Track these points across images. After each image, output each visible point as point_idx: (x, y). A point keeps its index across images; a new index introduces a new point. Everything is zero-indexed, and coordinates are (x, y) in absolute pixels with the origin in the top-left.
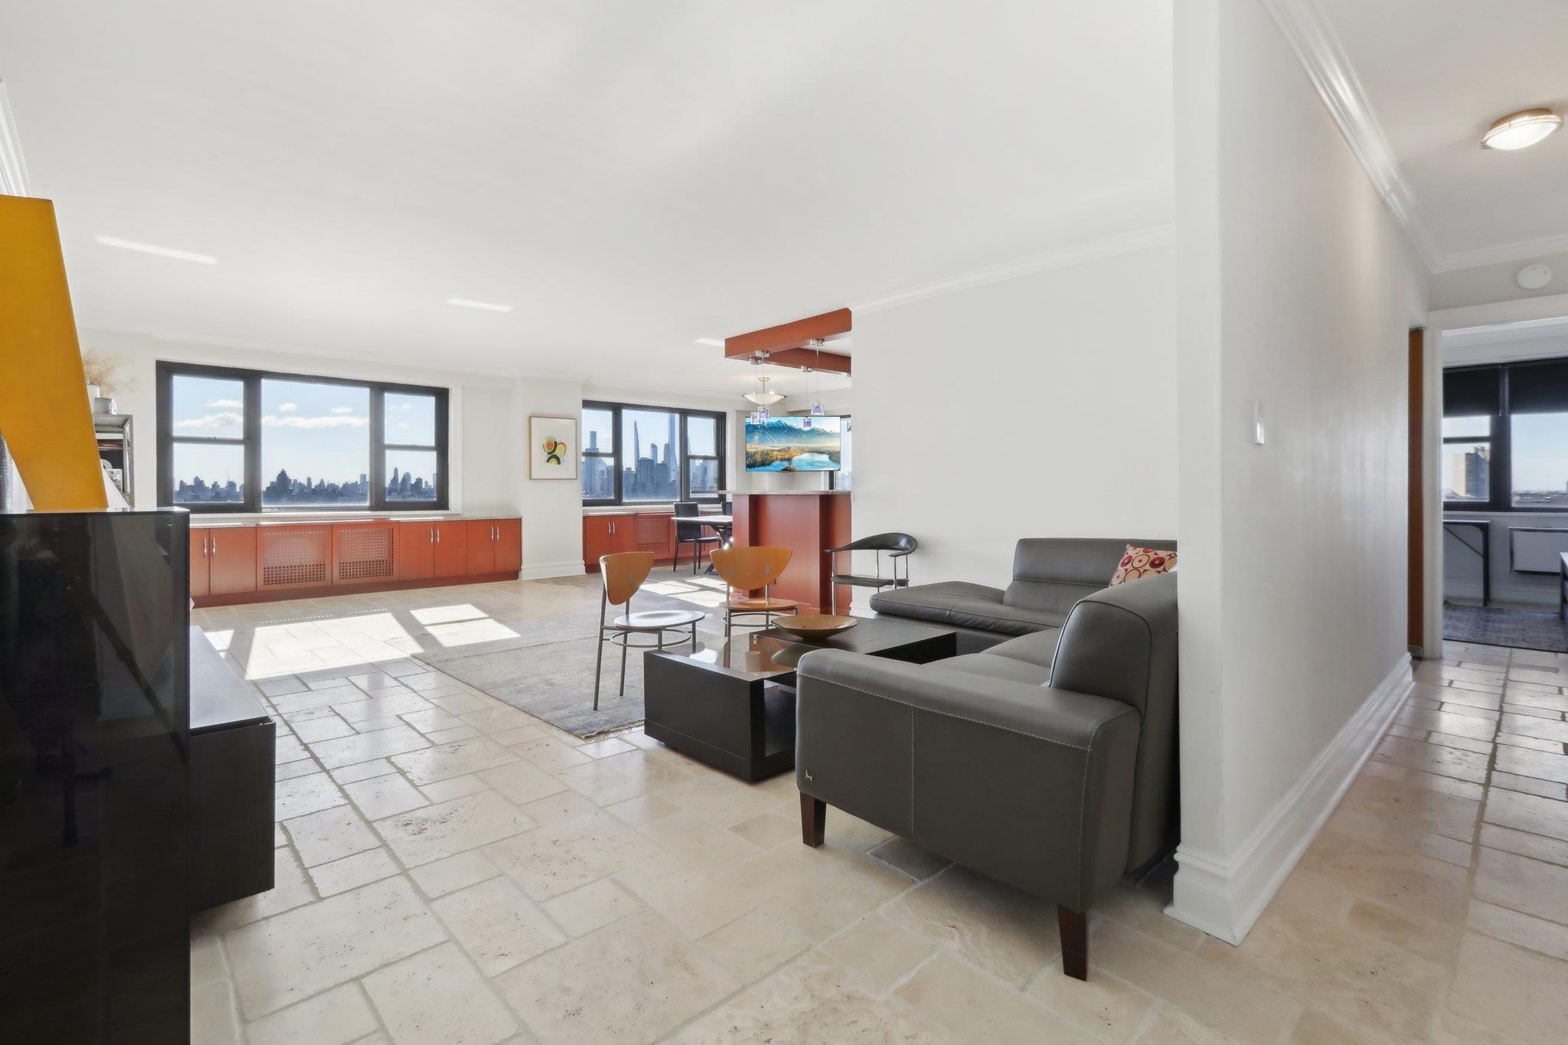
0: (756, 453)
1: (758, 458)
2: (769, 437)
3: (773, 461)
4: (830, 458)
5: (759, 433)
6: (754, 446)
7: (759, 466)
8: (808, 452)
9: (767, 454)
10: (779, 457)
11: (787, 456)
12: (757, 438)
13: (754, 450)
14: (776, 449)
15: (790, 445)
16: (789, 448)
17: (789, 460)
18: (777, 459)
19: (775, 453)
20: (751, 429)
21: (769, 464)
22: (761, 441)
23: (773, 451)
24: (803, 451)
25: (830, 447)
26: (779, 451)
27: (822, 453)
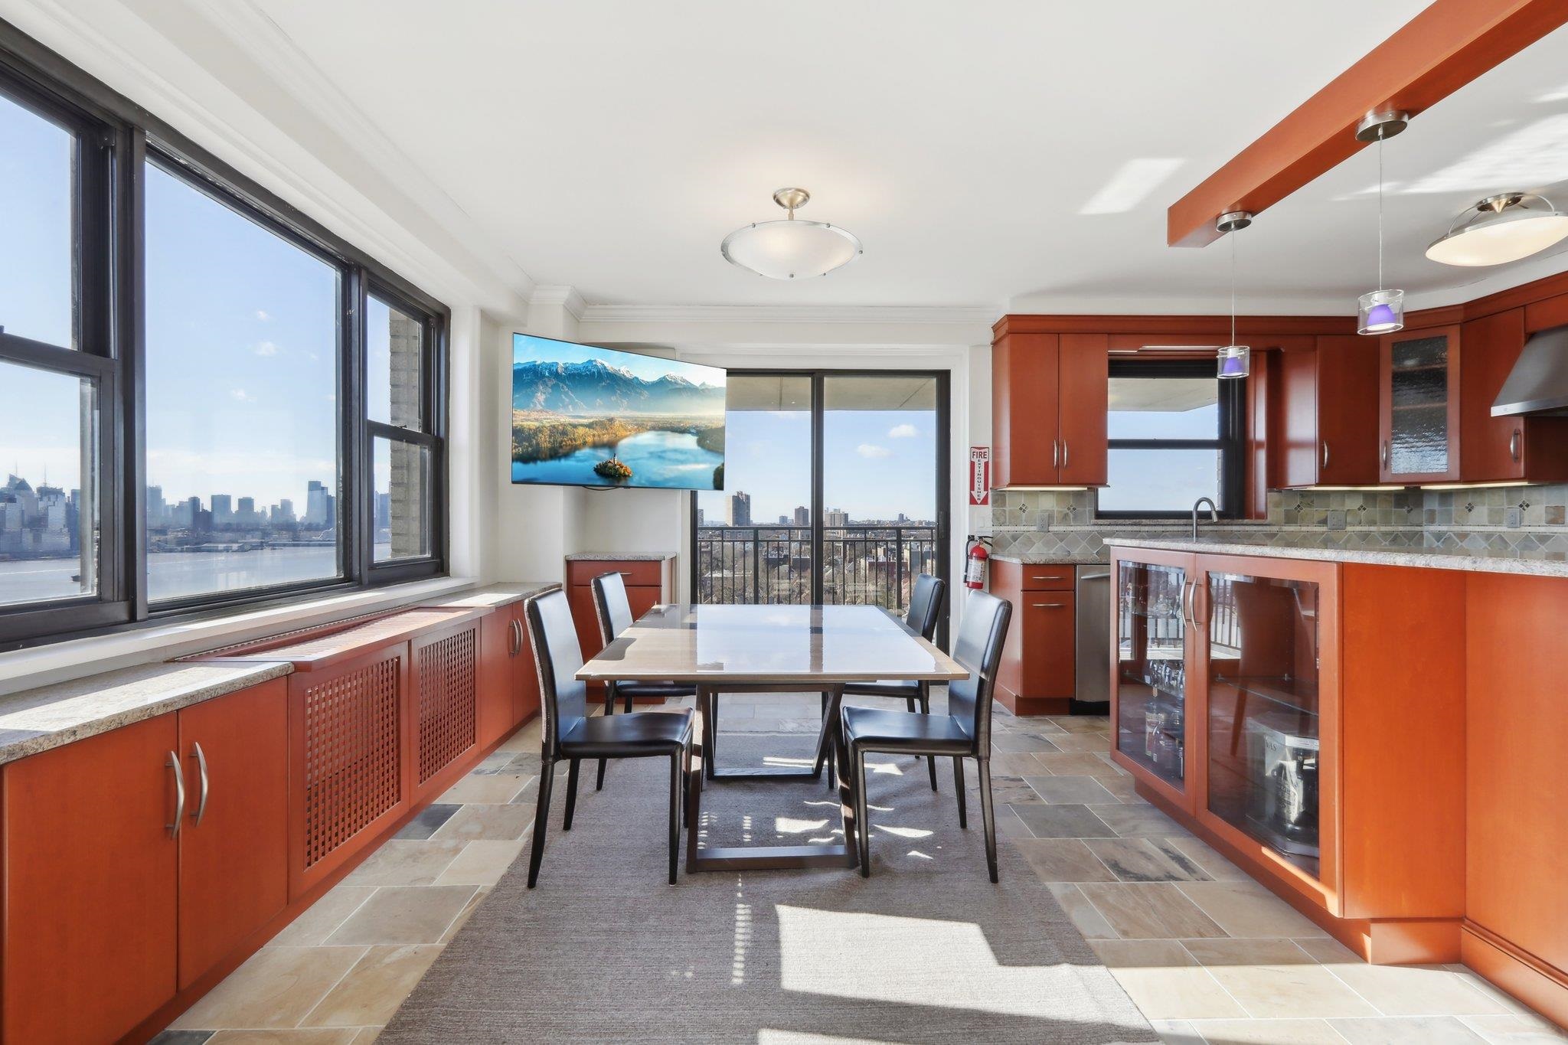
0: (539, 430)
1: (544, 442)
2: (569, 395)
3: (576, 448)
4: (700, 443)
5: (545, 384)
6: (534, 415)
7: (544, 459)
8: (653, 429)
9: (564, 433)
10: (590, 439)
11: (606, 438)
12: (541, 397)
13: (534, 425)
14: (585, 421)
15: (613, 414)
16: (611, 420)
17: (611, 446)
18: (585, 444)
19: (581, 431)
20: (528, 378)
21: (567, 455)
22: (550, 405)
23: (575, 426)
24: (641, 427)
25: (701, 419)
26: (590, 426)
27: (683, 431)
